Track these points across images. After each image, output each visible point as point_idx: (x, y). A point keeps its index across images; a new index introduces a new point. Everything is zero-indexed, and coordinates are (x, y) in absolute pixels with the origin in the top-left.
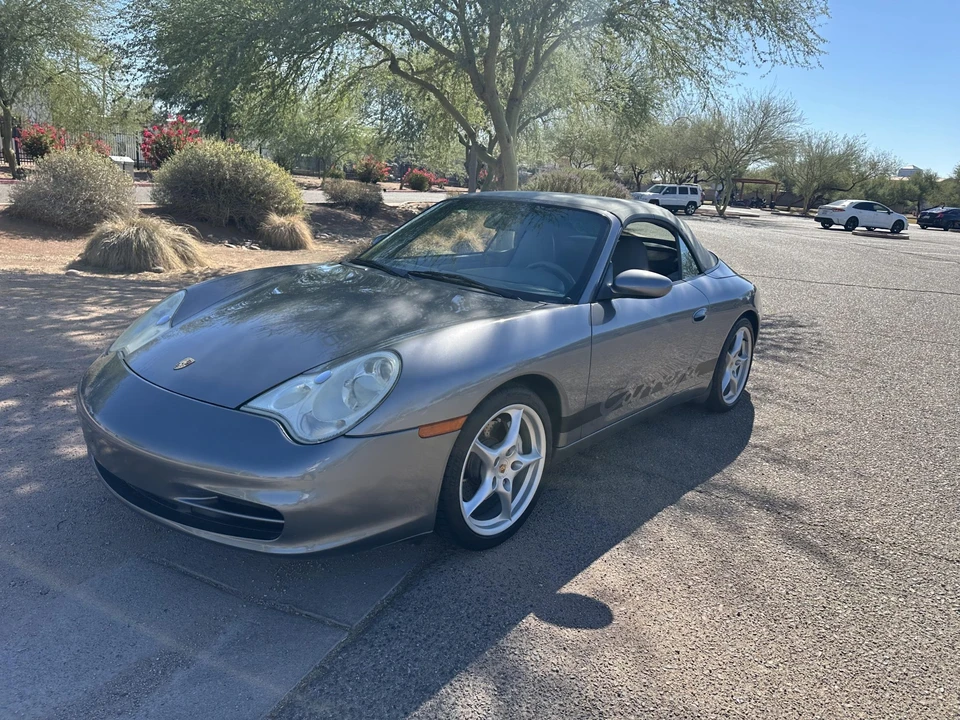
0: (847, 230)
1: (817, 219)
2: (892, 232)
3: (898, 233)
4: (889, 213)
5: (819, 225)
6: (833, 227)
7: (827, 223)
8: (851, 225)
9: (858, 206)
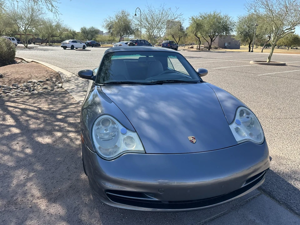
0: (71, 49)
1: (62, 47)
2: (83, 49)
3: (85, 49)
4: (81, 43)
5: (63, 48)
6: (67, 49)
7: (65, 48)
8: (72, 48)
9: (73, 42)
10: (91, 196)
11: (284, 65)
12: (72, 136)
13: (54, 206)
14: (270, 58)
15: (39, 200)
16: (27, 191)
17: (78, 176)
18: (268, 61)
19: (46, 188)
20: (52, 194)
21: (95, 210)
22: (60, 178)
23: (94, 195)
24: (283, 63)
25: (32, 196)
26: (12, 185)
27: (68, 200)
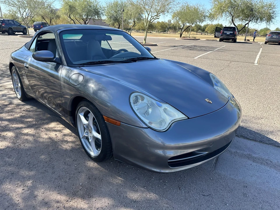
10: (119, 178)
11: (156, 45)
12: (30, 132)
13: (95, 201)
14: (145, 40)
15: (71, 203)
16: (46, 200)
17: (86, 166)
18: (144, 42)
19: (65, 189)
20: (78, 191)
21: (136, 186)
22: (68, 174)
23: (120, 176)
24: (155, 44)
25: (58, 202)
26: (17, 202)
27: (103, 190)
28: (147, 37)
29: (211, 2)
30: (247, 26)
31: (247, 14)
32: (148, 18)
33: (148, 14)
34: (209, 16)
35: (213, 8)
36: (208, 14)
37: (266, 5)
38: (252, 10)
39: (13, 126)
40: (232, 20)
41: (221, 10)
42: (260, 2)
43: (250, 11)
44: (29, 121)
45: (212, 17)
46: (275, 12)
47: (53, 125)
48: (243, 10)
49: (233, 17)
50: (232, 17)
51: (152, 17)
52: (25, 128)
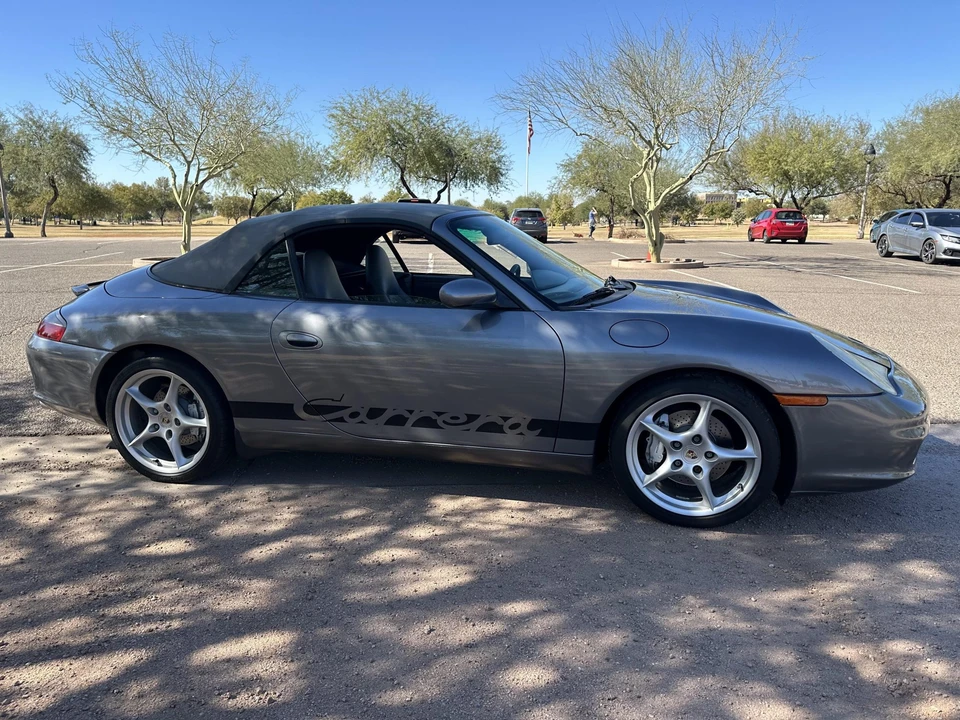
28: (192, 238)
29: (329, 125)
30: (444, 195)
31: (442, 164)
32: (187, 175)
33: (189, 163)
34: (334, 168)
35: (341, 144)
36: (328, 162)
37: (480, 139)
38: (449, 152)
39: (352, 535)
40: (402, 178)
41: (368, 150)
42: (462, 131)
43: (447, 155)
44: (363, 516)
45: (343, 170)
46: (504, 159)
47: (444, 504)
48: (429, 153)
49: (403, 172)
50: (397, 168)
51: (199, 170)
52: (396, 529)
